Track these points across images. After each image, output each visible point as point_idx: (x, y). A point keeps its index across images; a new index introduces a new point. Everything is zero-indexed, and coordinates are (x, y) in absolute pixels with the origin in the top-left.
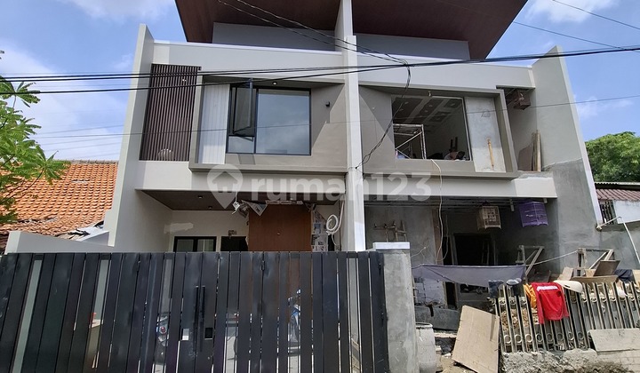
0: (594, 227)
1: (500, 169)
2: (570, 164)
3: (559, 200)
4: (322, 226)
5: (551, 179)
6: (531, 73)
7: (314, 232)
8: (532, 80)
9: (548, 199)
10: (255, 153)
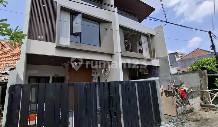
0: (170, 74)
1: (149, 57)
2: (164, 57)
3: (160, 67)
4: (96, 73)
5: (158, 61)
6: (154, 30)
7: (93, 75)
8: (154, 33)
9: (157, 66)
10: (81, 43)
